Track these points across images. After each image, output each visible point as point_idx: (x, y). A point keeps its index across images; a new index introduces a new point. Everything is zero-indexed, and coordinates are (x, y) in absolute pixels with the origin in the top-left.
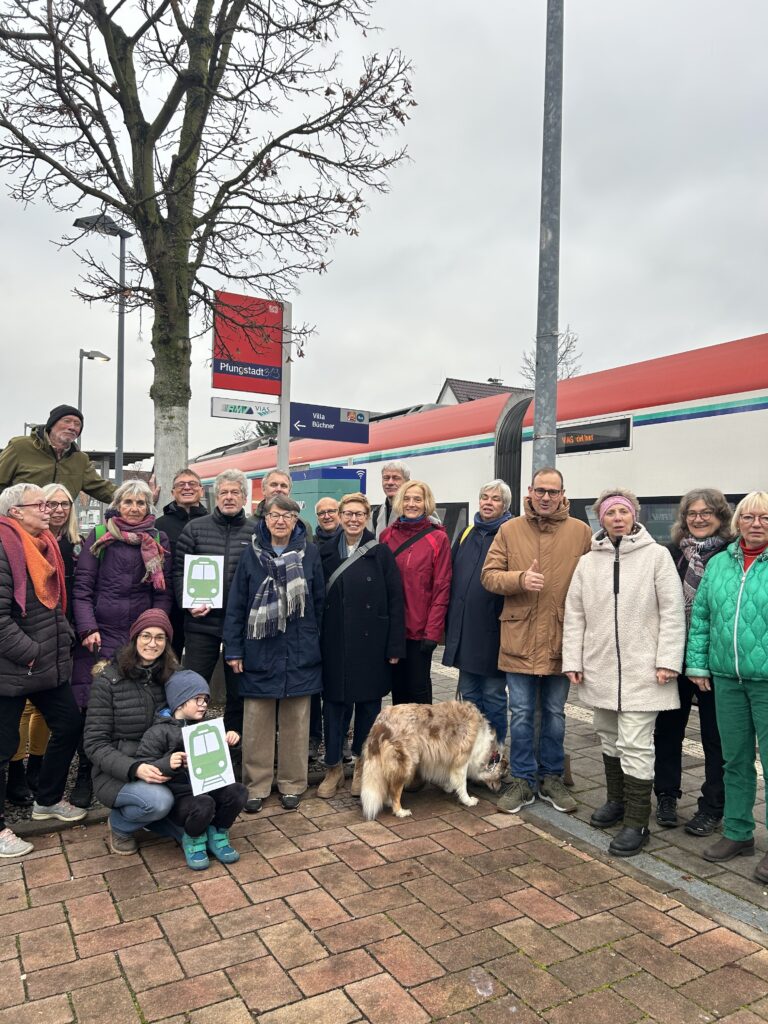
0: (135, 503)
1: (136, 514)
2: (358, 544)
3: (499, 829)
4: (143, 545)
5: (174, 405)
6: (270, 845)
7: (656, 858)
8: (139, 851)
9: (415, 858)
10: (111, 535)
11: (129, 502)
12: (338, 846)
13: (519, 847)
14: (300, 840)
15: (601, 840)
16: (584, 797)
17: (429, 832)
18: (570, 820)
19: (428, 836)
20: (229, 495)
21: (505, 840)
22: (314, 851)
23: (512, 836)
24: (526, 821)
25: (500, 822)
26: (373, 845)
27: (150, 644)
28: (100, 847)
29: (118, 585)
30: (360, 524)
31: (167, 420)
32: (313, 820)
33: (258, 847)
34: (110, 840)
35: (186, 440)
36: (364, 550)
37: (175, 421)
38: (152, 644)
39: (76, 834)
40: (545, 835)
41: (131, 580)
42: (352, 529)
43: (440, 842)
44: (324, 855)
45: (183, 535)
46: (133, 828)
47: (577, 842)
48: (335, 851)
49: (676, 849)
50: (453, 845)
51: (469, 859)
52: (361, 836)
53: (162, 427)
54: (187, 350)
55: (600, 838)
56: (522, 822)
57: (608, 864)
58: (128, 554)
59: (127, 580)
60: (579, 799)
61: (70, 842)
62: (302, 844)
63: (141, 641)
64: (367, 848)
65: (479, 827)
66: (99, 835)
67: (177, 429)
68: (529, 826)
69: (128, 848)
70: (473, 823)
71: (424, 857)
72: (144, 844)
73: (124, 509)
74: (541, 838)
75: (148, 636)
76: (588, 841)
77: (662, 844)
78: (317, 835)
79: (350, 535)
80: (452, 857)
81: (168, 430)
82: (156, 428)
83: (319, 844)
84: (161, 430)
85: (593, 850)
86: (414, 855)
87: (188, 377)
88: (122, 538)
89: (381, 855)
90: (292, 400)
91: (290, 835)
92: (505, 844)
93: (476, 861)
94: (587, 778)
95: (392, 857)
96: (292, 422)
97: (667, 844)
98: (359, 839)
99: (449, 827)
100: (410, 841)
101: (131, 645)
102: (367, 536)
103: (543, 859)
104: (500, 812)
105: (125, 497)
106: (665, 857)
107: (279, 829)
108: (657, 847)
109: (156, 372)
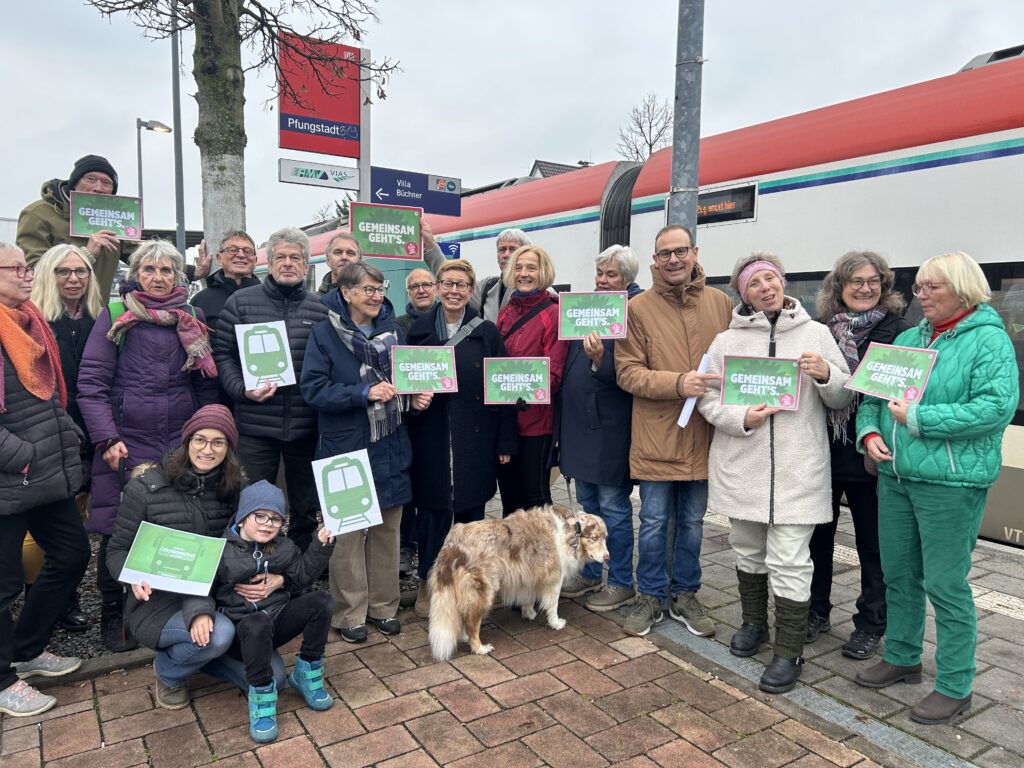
0: (158, 271)
1: (160, 284)
2: (461, 322)
3: (630, 659)
4: (182, 324)
5: (225, 153)
6: (357, 689)
7: (821, 692)
8: (191, 702)
9: (534, 701)
10: (133, 314)
11: (150, 269)
12: (441, 688)
13: (658, 682)
14: (393, 681)
15: (751, 670)
16: (721, 614)
17: (547, 665)
18: (711, 644)
19: (547, 670)
20: (288, 261)
21: (640, 674)
22: (411, 697)
23: (648, 669)
24: (661, 648)
25: (630, 649)
26: (482, 685)
27: (206, 450)
28: (142, 698)
29: (149, 378)
30: (462, 297)
31: (217, 172)
32: (409, 652)
33: (342, 693)
34: (156, 689)
35: (242, 198)
36: (468, 330)
37: (228, 173)
38: (207, 450)
39: (113, 681)
40: (686, 666)
41: (167, 369)
42: (452, 303)
43: (563, 679)
44: (424, 701)
45: (225, 312)
46: (185, 672)
47: (724, 674)
48: (437, 695)
49: (840, 679)
50: (578, 682)
51: (599, 700)
52: (468, 673)
53: (210, 180)
54: (239, 83)
55: (750, 668)
56: (656, 649)
57: (766, 702)
58: (162, 338)
59: (162, 371)
60: (717, 616)
61: (105, 693)
62: (396, 687)
63: (194, 445)
64: (475, 690)
65: (607, 657)
66: (143, 681)
67: (230, 183)
68: (665, 654)
69: (177, 701)
70: (599, 651)
71: (546, 700)
72: (199, 693)
73: (145, 279)
74: (681, 670)
75: (202, 439)
76: (737, 672)
77: (823, 673)
78: (414, 673)
79: (450, 310)
80: (579, 699)
81: (218, 184)
82: (205, 182)
83: (417, 686)
84: (210, 184)
85: (745, 684)
86: (533, 698)
87: (243, 118)
88: (149, 317)
89: (493, 699)
90: (372, 164)
91: (381, 674)
92: (641, 680)
93: (608, 703)
94: (722, 590)
95: (506, 701)
96: (374, 190)
97: (829, 673)
98: (466, 677)
99: (572, 658)
100: (527, 678)
101: (181, 449)
102: (470, 313)
103: (688, 697)
104: (630, 635)
105: (145, 262)
106: (831, 691)
107: (367, 667)
108: (819, 677)
109: (201, 111)
